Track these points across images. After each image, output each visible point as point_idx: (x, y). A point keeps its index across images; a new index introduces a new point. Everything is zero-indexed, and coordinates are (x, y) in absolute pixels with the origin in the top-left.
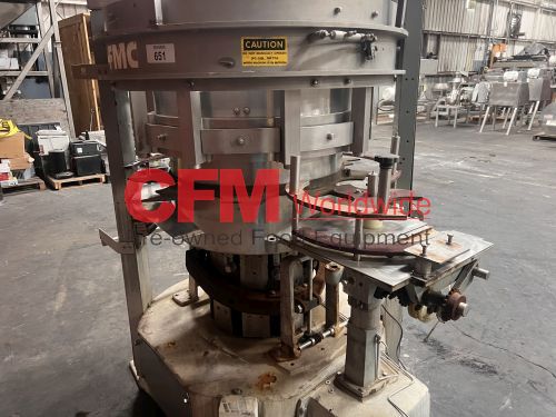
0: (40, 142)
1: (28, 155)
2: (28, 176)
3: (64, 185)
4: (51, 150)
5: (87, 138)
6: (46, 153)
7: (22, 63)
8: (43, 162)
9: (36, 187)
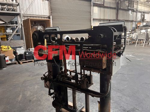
0: (17, 52)
1: (14, 55)
2: (14, 61)
3: (23, 63)
4: (20, 54)
5: (29, 50)
6: (18, 54)
7: (13, 31)
8: (18, 57)
9: (15, 63)
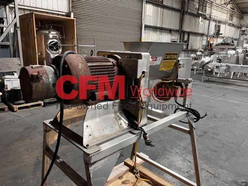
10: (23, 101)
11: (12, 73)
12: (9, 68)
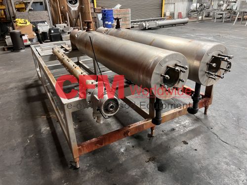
0: (39, 28)
1: (34, 33)
2: (35, 41)
4: (42, 31)
5: (56, 27)
8: (40, 36)
10: (49, 41)
11: (44, 22)
12: (42, 19)
